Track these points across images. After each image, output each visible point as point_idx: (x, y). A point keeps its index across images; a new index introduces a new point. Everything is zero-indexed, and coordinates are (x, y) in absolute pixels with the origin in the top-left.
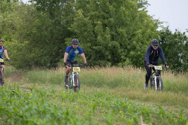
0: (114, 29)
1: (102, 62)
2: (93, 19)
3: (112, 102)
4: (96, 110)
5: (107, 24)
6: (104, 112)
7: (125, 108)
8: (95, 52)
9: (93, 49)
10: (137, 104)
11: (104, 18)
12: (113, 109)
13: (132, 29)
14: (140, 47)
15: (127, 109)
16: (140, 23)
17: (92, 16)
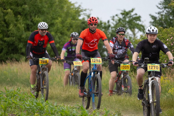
0: (29, 17)
1: (15, 56)
2: (5, 6)
3: (26, 102)
4: (8, 112)
5: (21, 12)
6: (17, 114)
7: (41, 110)
8: (7, 45)
9: (5, 41)
10: (55, 105)
11: (18, 5)
12: (27, 112)
13: (50, 17)
14: (59, 38)
15: (43, 111)
16: (60, 10)
17: (4, 3)
